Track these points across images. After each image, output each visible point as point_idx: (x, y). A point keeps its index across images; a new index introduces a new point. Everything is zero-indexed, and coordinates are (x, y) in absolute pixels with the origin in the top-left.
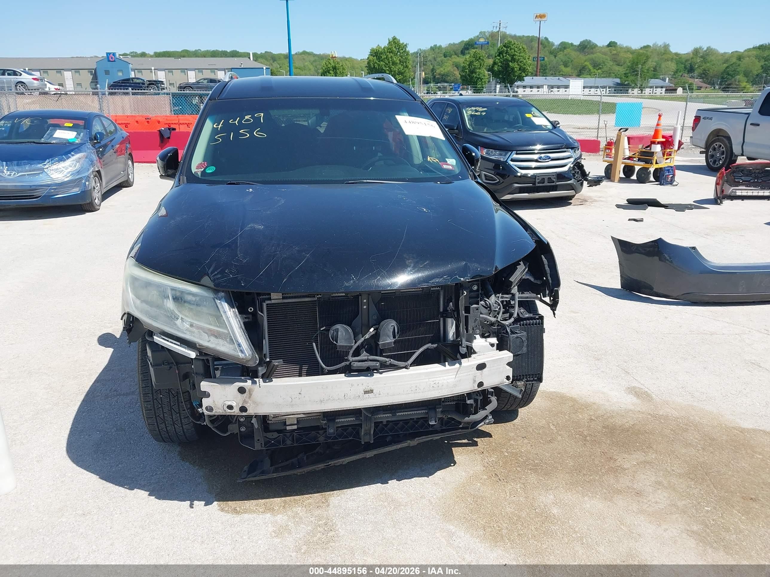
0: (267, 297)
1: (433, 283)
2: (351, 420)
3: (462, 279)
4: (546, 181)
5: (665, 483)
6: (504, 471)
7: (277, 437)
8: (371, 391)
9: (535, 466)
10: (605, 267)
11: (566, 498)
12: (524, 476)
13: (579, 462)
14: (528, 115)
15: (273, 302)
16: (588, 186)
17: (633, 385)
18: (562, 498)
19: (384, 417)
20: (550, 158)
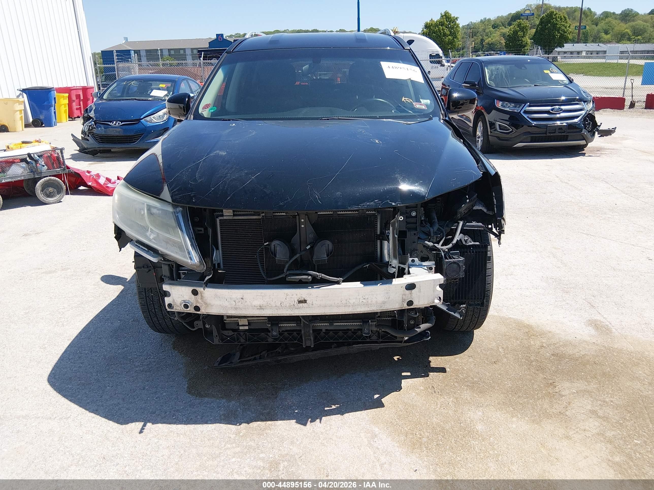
0: (221, 213)
1: (363, 206)
2: (293, 325)
3: (393, 204)
4: (557, 131)
5: (601, 413)
6: (442, 384)
7: (232, 335)
8: (305, 301)
9: (473, 383)
10: (600, 210)
11: (494, 416)
12: (459, 392)
13: (517, 384)
14: (546, 71)
15: (225, 218)
16: (600, 137)
17: (595, 318)
18: (491, 416)
19: (324, 326)
20: (561, 110)
